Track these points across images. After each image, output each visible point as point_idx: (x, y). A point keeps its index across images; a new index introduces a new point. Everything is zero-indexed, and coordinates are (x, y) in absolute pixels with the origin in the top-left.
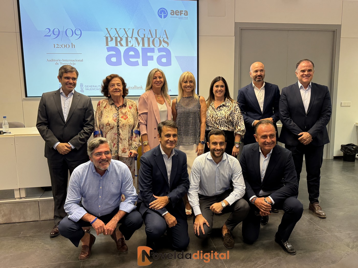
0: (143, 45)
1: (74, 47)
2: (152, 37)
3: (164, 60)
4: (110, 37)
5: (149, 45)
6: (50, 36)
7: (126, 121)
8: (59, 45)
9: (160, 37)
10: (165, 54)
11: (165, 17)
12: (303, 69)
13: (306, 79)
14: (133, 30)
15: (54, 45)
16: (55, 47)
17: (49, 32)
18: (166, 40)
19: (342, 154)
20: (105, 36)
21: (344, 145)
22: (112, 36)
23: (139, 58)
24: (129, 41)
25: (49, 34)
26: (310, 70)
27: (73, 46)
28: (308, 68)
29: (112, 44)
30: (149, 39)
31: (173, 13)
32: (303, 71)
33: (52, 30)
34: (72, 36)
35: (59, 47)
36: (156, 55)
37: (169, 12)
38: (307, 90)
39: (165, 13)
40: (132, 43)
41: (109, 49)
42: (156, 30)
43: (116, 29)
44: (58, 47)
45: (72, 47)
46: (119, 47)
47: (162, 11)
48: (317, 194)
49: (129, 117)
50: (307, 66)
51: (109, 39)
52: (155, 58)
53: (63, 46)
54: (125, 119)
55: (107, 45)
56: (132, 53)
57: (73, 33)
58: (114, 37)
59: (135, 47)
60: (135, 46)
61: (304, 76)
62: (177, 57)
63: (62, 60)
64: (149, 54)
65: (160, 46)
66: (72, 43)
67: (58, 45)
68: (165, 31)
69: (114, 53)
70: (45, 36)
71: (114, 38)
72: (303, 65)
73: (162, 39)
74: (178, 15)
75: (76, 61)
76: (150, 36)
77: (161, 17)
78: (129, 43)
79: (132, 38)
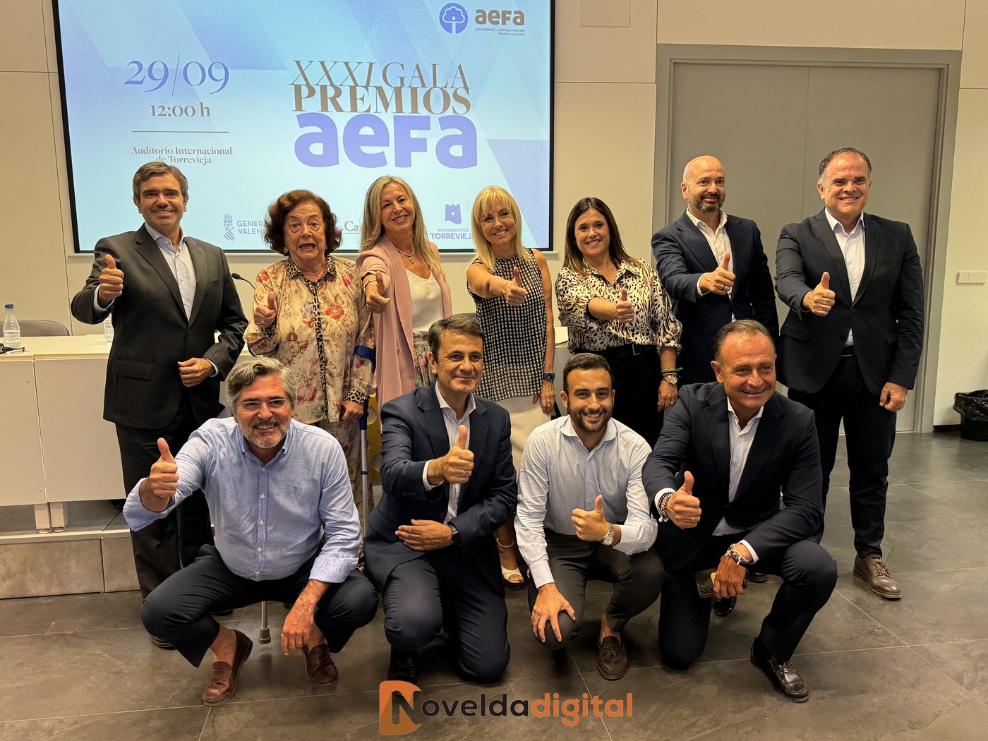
0: (399, 108)
1: (208, 115)
2: (424, 86)
3: (457, 151)
4: (308, 84)
5: (415, 109)
6: (141, 83)
7: (340, 323)
8: (166, 109)
9: (446, 87)
10: (459, 132)
11: (460, 28)
12: (840, 175)
13: (848, 204)
14: (371, 65)
15: (153, 107)
16: (154, 114)
17: (138, 73)
18: (462, 93)
19: (957, 419)
20: (293, 84)
21: (963, 394)
22: (312, 83)
23: (387, 144)
24: (359, 96)
25: (138, 78)
26: (858, 180)
27: (206, 111)
28: (854, 173)
29: (312, 105)
30: (414, 91)
31: (482, 17)
32: (841, 182)
33: (146, 66)
34: (201, 83)
35: (165, 115)
36: (434, 136)
37: (472, 15)
38: (854, 236)
39: (459, 18)
40: (369, 102)
41: (304, 120)
42: (434, 66)
43: (322, 63)
44: (164, 113)
45: (202, 115)
46: (332, 113)
47: (453, 13)
48: (878, 533)
49: (346, 310)
50: (850, 168)
51: (305, 91)
52: (432, 144)
53: (178, 111)
54: (337, 317)
55: (299, 106)
56: (367, 131)
57: (206, 74)
58: (317, 84)
59: (376, 114)
60: (377, 112)
61: (844, 195)
62: (492, 143)
63: (174, 151)
64: (414, 134)
65: (445, 109)
66: (202, 104)
67: (164, 108)
68: (460, 67)
69: (318, 130)
70: (129, 82)
71: (318, 89)
72: (841, 164)
73: (450, 92)
74: (497, 23)
75: (214, 152)
76: (417, 83)
77: (448, 28)
78: (359, 102)
79: (366, 87)
